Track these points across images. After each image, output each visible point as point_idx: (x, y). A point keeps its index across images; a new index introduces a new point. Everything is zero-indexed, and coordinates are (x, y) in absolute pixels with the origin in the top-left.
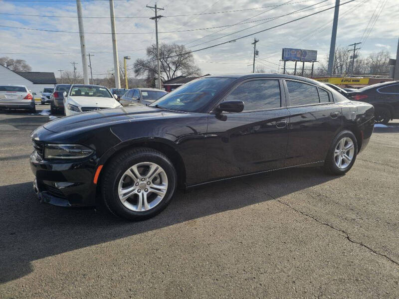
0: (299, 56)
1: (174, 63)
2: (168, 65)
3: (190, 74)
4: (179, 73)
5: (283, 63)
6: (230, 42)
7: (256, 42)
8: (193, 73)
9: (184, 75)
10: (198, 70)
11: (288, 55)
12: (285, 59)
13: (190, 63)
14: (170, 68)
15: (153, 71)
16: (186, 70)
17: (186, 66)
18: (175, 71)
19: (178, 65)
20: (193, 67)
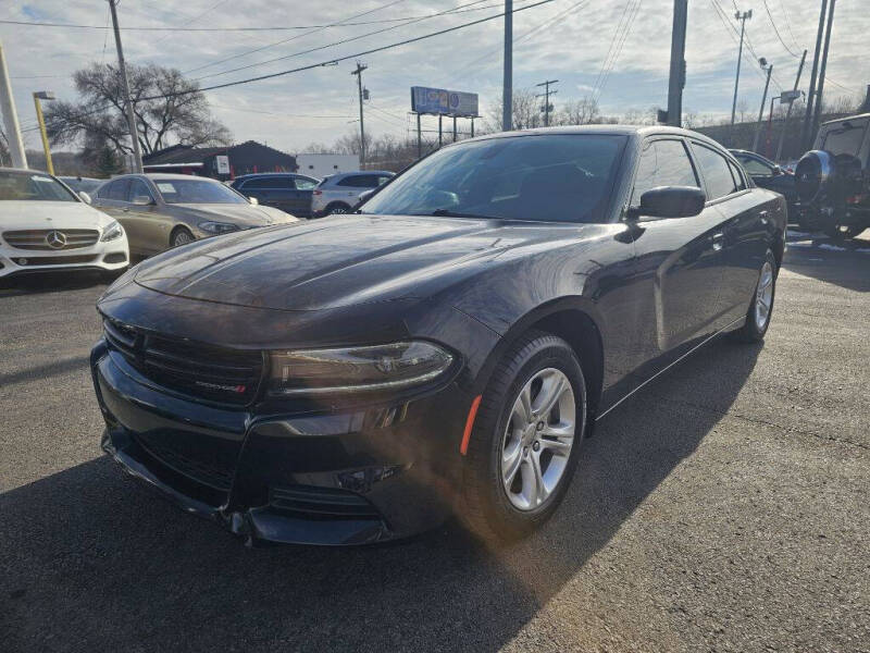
0: (444, 104)
1: (156, 113)
2: (140, 116)
3: (201, 140)
4: (171, 139)
5: (414, 118)
6: (323, 65)
7: (360, 69)
8: (208, 138)
9: (185, 143)
10: (223, 130)
11: (424, 101)
12: (419, 110)
13: (198, 114)
14: (146, 125)
15: (99, 132)
16: (190, 132)
17: (189, 121)
18: (161, 134)
19: (168, 116)
20: (209, 123)
